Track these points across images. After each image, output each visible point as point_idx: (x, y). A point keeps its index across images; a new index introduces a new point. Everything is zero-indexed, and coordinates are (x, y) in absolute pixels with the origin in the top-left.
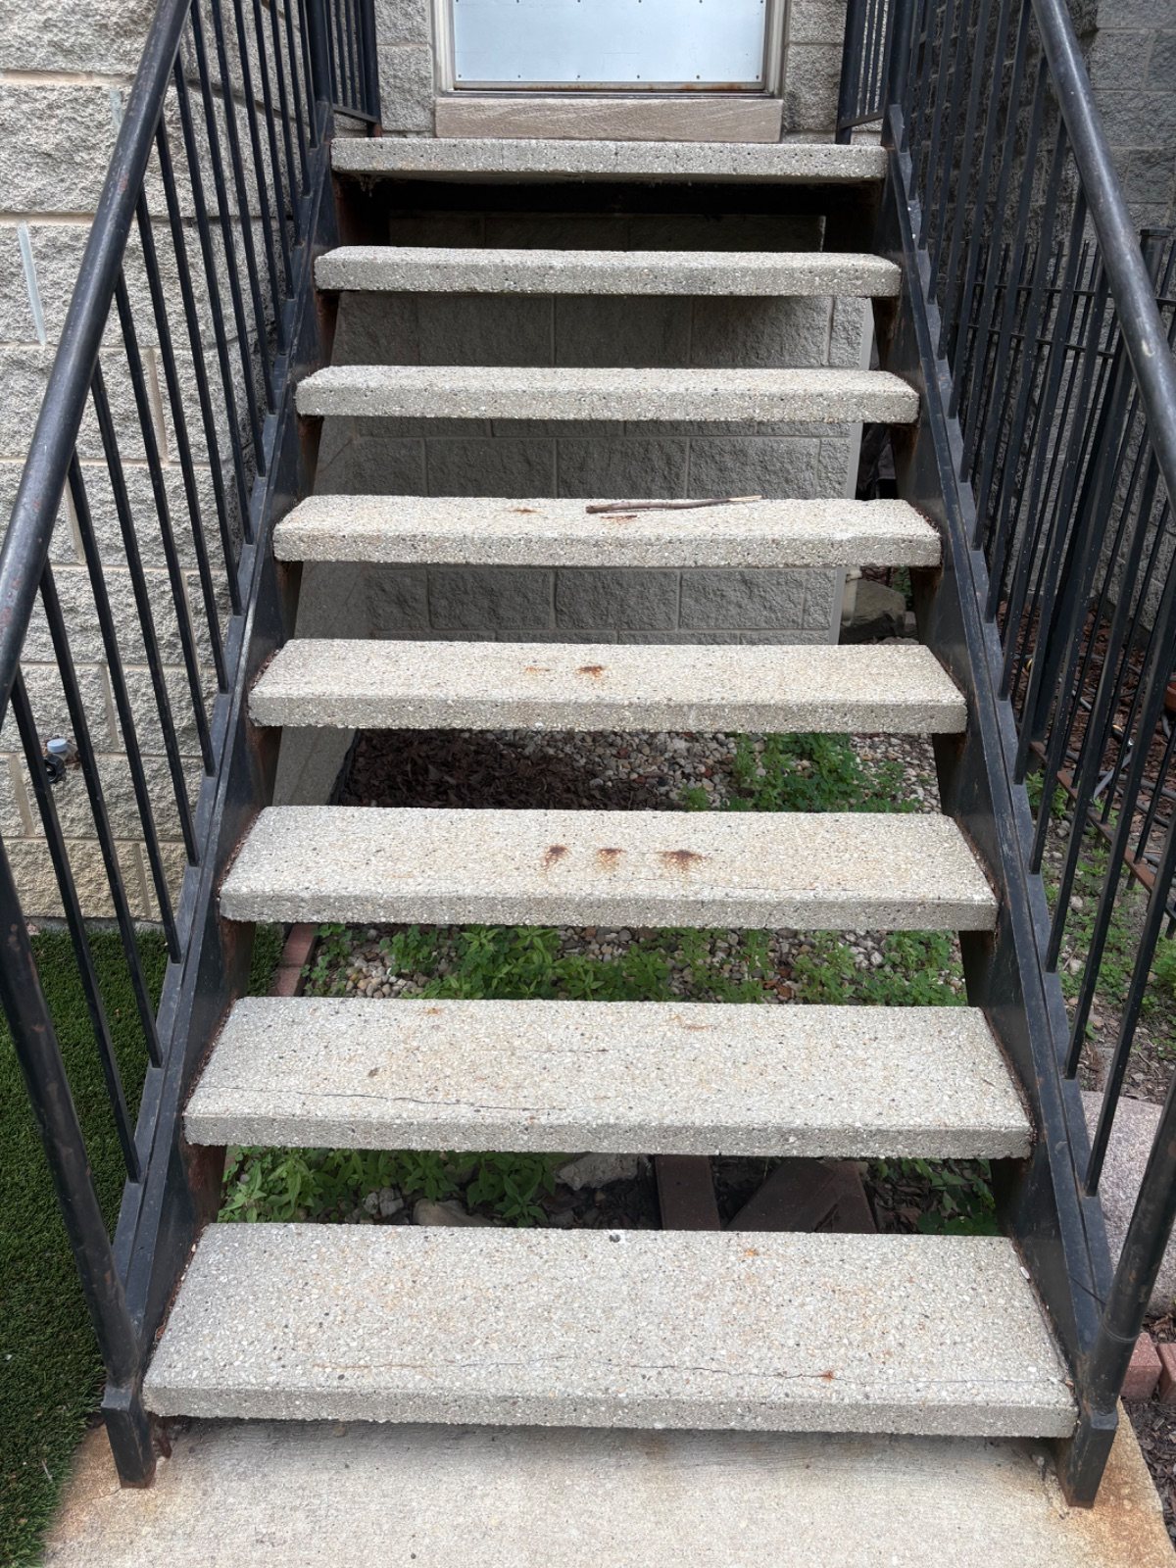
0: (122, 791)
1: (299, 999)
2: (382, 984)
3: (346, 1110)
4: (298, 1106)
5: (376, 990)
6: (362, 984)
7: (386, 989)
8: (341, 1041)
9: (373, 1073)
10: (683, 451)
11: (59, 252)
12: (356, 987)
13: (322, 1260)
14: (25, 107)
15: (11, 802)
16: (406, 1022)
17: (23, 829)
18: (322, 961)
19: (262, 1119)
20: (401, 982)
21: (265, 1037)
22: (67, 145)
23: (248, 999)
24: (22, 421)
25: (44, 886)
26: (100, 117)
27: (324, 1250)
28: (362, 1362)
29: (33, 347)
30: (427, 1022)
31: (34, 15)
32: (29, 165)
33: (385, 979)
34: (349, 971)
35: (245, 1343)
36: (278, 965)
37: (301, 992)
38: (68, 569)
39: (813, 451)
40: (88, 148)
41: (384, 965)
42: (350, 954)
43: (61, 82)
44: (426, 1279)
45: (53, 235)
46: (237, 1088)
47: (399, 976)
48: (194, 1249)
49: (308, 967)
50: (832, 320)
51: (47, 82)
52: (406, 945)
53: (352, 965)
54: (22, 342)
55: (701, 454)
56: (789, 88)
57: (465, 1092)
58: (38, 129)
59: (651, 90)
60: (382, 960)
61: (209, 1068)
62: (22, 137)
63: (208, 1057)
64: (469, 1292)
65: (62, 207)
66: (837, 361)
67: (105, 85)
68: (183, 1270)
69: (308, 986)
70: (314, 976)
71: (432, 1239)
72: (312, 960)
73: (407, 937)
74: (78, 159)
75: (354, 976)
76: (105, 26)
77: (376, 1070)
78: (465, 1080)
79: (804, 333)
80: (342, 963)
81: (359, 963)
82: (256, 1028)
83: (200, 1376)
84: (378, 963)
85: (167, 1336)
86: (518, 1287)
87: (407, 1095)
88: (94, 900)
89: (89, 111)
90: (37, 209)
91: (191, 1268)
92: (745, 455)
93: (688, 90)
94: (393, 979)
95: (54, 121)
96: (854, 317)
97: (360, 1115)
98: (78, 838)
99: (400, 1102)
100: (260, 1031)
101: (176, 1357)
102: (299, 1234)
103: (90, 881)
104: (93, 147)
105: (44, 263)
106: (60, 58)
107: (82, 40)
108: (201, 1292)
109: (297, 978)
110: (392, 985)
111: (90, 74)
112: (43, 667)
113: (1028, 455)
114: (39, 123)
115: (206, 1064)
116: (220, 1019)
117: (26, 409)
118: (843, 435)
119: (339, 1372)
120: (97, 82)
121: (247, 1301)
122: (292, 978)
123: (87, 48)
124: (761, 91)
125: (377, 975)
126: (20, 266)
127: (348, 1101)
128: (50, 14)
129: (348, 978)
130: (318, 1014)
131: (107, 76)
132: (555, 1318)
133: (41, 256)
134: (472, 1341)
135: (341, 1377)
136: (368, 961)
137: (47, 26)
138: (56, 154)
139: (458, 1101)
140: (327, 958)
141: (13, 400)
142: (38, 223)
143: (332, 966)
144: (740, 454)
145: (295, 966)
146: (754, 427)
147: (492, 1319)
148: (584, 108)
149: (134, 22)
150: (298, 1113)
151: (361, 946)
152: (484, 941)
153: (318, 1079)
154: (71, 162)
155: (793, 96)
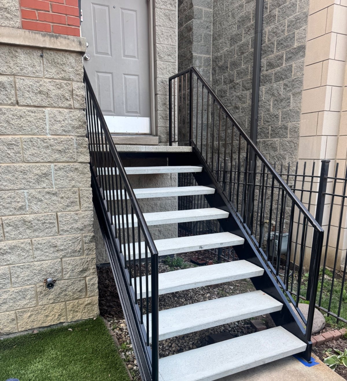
0: (64, 289)
10: (144, 205)
11: (60, 169)
14: (55, 141)
15: (34, 297)
17: (36, 304)
22: (64, 149)
24: (48, 205)
25: (40, 319)
26: (71, 143)
29: (52, 189)
31: (59, 125)
32: (55, 152)
38: (55, 237)
39: (170, 203)
40: (68, 149)
43: (64, 137)
45: (60, 166)
50: (171, 177)
51: (61, 137)
54: (49, 188)
55: (148, 205)
56: (159, 135)
58: (58, 146)
59: (129, 134)
62: (54, 147)
65: (61, 161)
66: (173, 185)
67: (73, 137)
74: (66, 151)
76: (74, 127)
79: (166, 180)
88: (54, 320)
89: (69, 142)
90: (56, 161)
92: (157, 205)
93: (137, 134)
95: (62, 144)
96: (175, 176)
98: (51, 304)
103: (53, 315)
104: (70, 149)
105: (56, 172)
106: (64, 132)
107: (69, 129)
111: (70, 135)
112: (46, 261)
113: (192, 202)
114: (58, 144)
117: (49, 202)
118: (175, 199)
120: (71, 137)
123: (70, 131)
124: (151, 135)
126: (51, 172)
128: (63, 124)
131: (73, 136)
133: (56, 170)
137: (62, 127)
138: (62, 150)
141: (46, 200)
142: (56, 164)
144: (156, 205)
146: (159, 199)
148: (120, 138)
149: (80, 126)
154: (65, 152)
155: (160, 136)
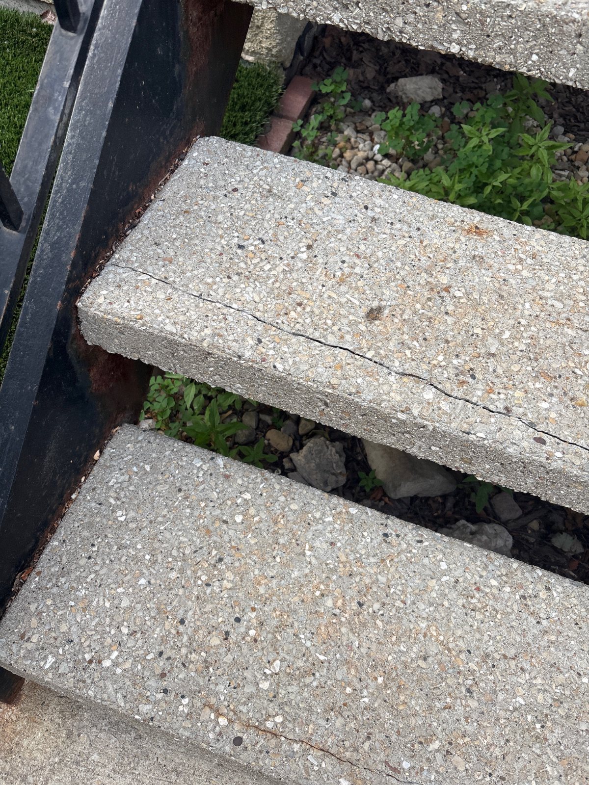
1: (284, 158)
2: (367, 159)
3: (323, 374)
4: (251, 342)
5: (361, 164)
6: (348, 154)
7: (370, 165)
8: (332, 244)
9: (373, 314)
12: (341, 156)
13: (247, 527)
16: (434, 238)
18: (315, 121)
19: (189, 347)
20: (386, 162)
21: (224, 205)
23: (214, 139)
27: (252, 511)
28: (269, 725)
30: (466, 245)
33: (370, 155)
34: (338, 138)
35: (125, 630)
36: (273, 112)
37: (287, 151)
41: (372, 140)
42: (341, 120)
44: (377, 606)
46: (165, 281)
47: (386, 156)
48: (97, 455)
49: (300, 122)
52: (402, 124)
53: (342, 132)
57: (519, 394)
60: (371, 134)
61: (134, 236)
63: (139, 216)
64: (433, 649)
68: (75, 485)
69: (296, 144)
70: (304, 133)
71: (393, 539)
72: (305, 116)
73: (404, 115)
75: (342, 144)
77: (379, 309)
78: (522, 369)
80: (333, 127)
81: (349, 131)
82: (216, 188)
83: (55, 668)
84: (366, 136)
85: (33, 582)
86: (502, 664)
87: (423, 370)
91: (87, 484)
94: (379, 157)
97: (344, 388)
99: (409, 382)
100: (220, 193)
101: (34, 621)
102: (227, 477)
108: (90, 526)
109: (288, 132)
110: (376, 162)
115: (133, 227)
116: (168, 160)
119: (237, 729)
121: (141, 560)
122: (282, 131)
125: (363, 148)
127: (328, 352)
129: (335, 145)
130: (306, 189)
132: (552, 739)
134: (429, 741)
135: (238, 741)
136: (358, 132)
139: (508, 411)
140: (320, 118)
143: (323, 128)
145: (287, 118)
147: (460, 710)
150: (248, 354)
151: (353, 115)
152: (485, 139)
153: (288, 302)
